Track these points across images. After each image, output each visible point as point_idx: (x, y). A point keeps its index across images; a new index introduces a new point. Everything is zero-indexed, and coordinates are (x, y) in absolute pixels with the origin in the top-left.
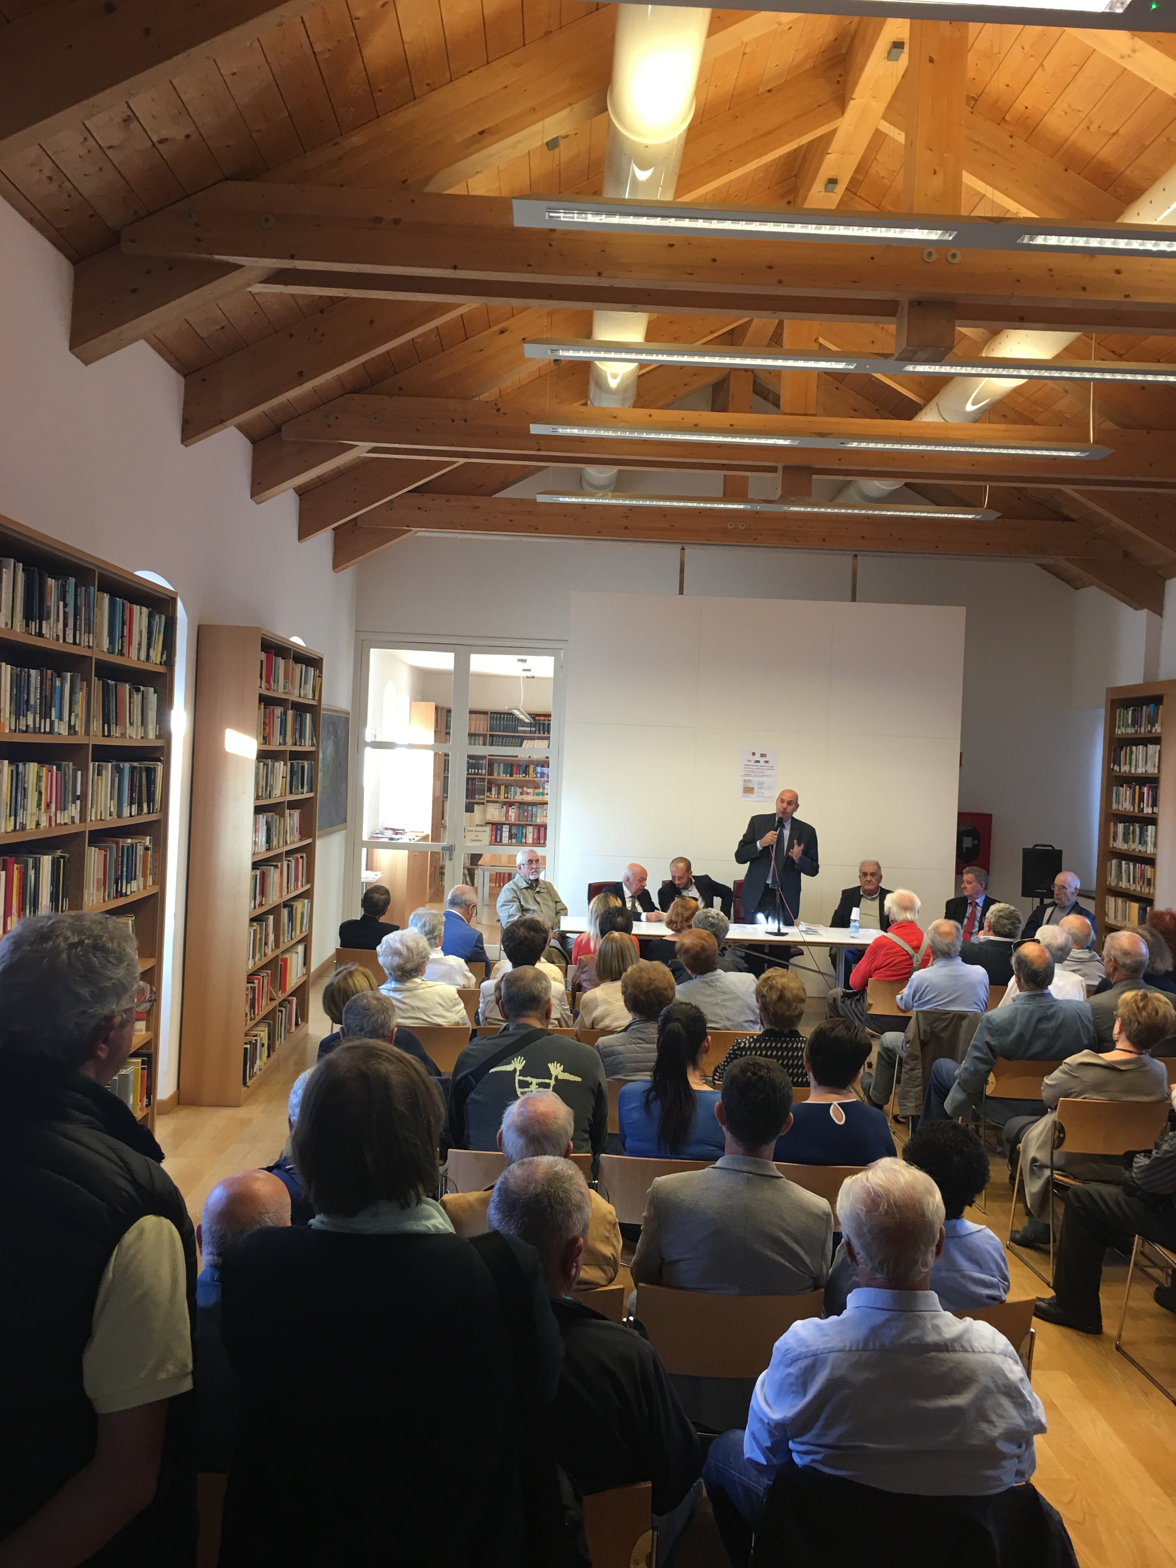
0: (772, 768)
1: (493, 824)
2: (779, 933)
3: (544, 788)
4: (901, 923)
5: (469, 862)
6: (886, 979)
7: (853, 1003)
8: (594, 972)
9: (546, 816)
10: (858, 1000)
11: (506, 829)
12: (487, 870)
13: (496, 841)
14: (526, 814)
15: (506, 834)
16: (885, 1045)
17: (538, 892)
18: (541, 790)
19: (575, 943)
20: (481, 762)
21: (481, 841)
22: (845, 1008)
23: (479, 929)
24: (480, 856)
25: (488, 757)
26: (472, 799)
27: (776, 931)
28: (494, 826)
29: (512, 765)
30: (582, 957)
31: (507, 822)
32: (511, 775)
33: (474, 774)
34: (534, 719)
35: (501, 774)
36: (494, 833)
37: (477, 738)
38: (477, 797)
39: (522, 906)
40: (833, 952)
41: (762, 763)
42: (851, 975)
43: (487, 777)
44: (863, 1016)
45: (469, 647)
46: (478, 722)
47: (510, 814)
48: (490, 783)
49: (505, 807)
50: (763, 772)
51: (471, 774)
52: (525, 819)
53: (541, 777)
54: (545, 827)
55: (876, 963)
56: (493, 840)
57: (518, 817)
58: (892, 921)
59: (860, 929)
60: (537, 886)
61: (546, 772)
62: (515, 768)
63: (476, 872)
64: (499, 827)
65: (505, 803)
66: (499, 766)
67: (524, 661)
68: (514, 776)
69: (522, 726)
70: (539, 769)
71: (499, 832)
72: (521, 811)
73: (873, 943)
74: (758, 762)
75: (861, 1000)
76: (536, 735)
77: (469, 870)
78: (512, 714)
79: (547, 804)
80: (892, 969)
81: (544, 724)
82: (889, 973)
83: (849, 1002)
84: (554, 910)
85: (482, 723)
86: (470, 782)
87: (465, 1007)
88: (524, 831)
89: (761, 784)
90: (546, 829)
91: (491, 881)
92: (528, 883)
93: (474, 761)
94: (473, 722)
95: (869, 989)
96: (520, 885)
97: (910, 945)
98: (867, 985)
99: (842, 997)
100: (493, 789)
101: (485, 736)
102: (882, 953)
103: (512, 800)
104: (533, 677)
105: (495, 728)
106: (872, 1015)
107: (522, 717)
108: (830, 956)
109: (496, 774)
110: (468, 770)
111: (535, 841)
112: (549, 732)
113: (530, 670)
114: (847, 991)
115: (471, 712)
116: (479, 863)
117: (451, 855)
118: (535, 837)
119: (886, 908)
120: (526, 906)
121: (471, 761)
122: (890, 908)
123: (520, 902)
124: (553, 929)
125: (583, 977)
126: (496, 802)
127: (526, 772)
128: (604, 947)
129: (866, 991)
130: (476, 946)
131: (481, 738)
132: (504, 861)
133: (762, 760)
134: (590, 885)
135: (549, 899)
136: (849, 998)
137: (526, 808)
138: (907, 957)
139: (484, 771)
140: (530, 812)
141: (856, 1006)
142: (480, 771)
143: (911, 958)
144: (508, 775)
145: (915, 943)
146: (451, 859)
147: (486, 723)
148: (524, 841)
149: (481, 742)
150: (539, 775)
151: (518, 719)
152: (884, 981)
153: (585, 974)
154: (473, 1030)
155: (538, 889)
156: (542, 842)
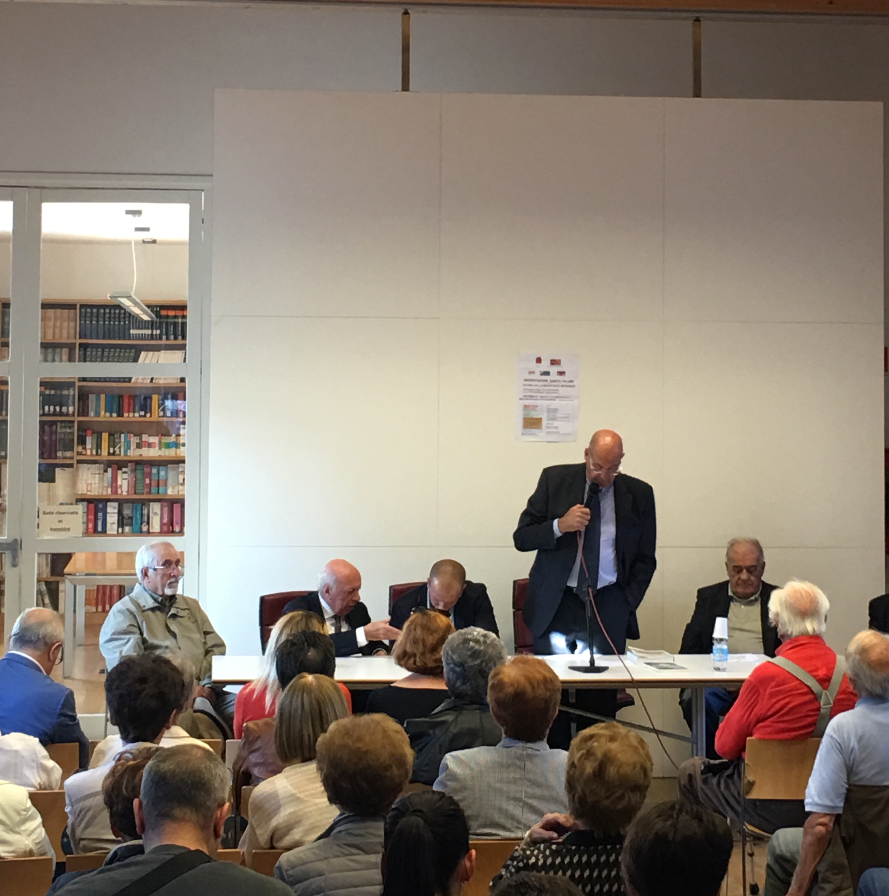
0: (570, 384)
1: (89, 501)
2: (592, 668)
3: (178, 435)
4: (797, 638)
5: (49, 570)
6: (776, 736)
7: (722, 782)
8: (272, 749)
9: (183, 484)
10: (730, 776)
11: (112, 510)
12: (82, 582)
13: (95, 530)
14: (147, 481)
15: (112, 518)
16: (778, 851)
17: (174, 616)
18: (172, 439)
19: (239, 702)
20: (65, 392)
21: (69, 529)
22: (709, 792)
23: (68, 684)
24: (68, 557)
25: (77, 384)
26: (50, 458)
27: (588, 665)
28: (92, 506)
29: (121, 397)
30: (251, 724)
31: (114, 497)
32: (120, 415)
33: (55, 414)
34: (158, 315)
35: (102, 413)
36: (92, 517)
37: (58, 350)
38: (59, 454)
39: (144, 641)
40: (686, 696)
41: (554, 375)
42: (718, 733)
43: (77, 419)
44: (738, 803)
45: (38, 190)
46: (58, 324)
47: (119, 483)
48: (83, 428)
49: (110, 470)
50: (556, 391)
51: (49, 415)
52: (147, 490)
53: (172, 416)
54: (181, 502)
55: (758, 711)
56: (91, 530)
57: (134, 487)
58: (783, 636)
59: (730, 656)
60: (171, 606)
61: (181, 408)
62: (126, 401)
63: (61, 587)
64: (100, 506)
65: (109, 464)
66: (98, 399)
67: (138, 213)
68: (126, 415)
69: (138, 328)
70: (169, 403)
71: (100, 515)
72: (139, 476)
73: (752, 676)
74: (547, 373)
75: (736, 776)
76: (164, 342)
77: (47, 583)
78: (119, 307)
79: (183, 462)
80: (787, 718)
81: (175, 324)
82: (782, 725)
83: (715, 781)
84: (201, 646)
85: (65, 324)
86: (46, 427)
87: (44, 824)
88: (145, 512)
89: (553, 412)
90: (183, 506)
91: (88, 602)
92: (155, 600)
93: (53, 392)
94: (51, 324)
95: (747, 757)
96: (142, 603)
97: (815, 677)
98: (744, 749)
99: (703, 773)
100: (89, 440)
101: (71, 347)
102: (768, 691)
103: (122, 457)
104: (154, 242)
105: (88, 334)
106: (754, 801)
107: (136, 311)
108: (680, 703)
109: (92, 414)
110: (43, 408)
111: (165, 529)
112: (184, 337)
113: (147, 229)
114: (712, 762)
115: (46, 306)
116: (66, 570)
117: (15, 557)
118: (165, 520)
119: (771, 615)
120: (152, 641)
121: (47, 392)
122: (777, 615)
123: (141, 634)
124: (199, 679)
125: (254, 758)
126: (94, 462)
127: (146, 407)
128: (287, 702)
129: (743, 760)
130: (62, 715)
131: (65, 351)
132: (111, 565)
133: (554, 370)
134: (263, 600)
135: (192, 626)
136: (715, 775)
137: (147, 470)
138: (811, 696)
139: (71, 409)
140: (155, 478)
141: (727, 786)
142: (64, 409)
143: (816, 698)
144: (115, 415)
145: (822, 673)
146: (14, 565)
147: (72, 324)
148: (145, 529)
149: (65, 357)
150: (168, 414)
151: (130, 316)
152: (773, 740)
153: (256, 754)
154: (57, 864)
155: (173, 611)
156: (177, 529)
